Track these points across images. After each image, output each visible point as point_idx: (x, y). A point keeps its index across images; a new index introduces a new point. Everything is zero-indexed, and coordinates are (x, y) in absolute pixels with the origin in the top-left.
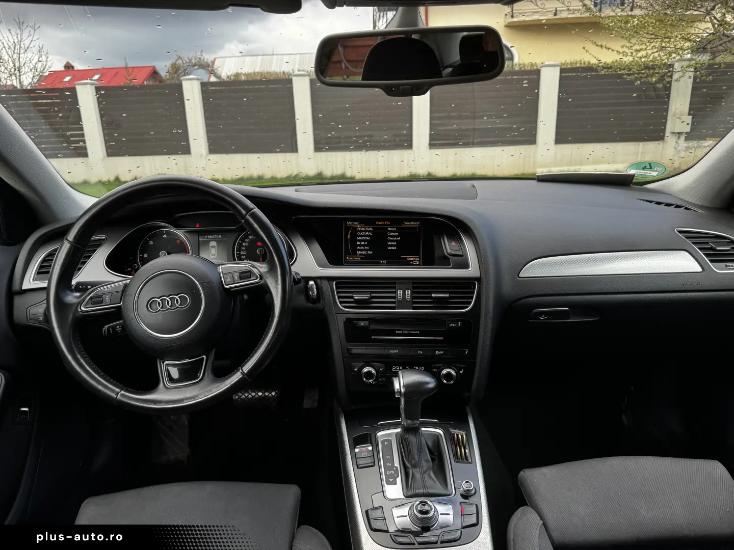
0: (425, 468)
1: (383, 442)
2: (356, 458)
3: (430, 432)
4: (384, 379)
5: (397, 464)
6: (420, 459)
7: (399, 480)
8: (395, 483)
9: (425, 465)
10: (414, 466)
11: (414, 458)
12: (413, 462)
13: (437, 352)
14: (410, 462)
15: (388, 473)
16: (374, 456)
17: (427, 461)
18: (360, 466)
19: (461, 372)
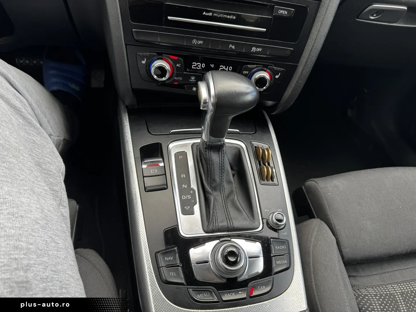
0: (227, 191)
1: (177, 155)
2: (144, 177)
3: (231, 145)
4: (181, 79)
5: (194, 186)
6: (221, 180)
7: (197, 208)
8: (192, 213)
9: (227, 187)
10: (214, 189)
11: (214, 180)
12: (213, 185)
13: (254, 49)
14: (210, 184)
15: (184, 197)
16: (165, 174)
17: (229, 182)
18: (148, 188)
19: (277, 77)
